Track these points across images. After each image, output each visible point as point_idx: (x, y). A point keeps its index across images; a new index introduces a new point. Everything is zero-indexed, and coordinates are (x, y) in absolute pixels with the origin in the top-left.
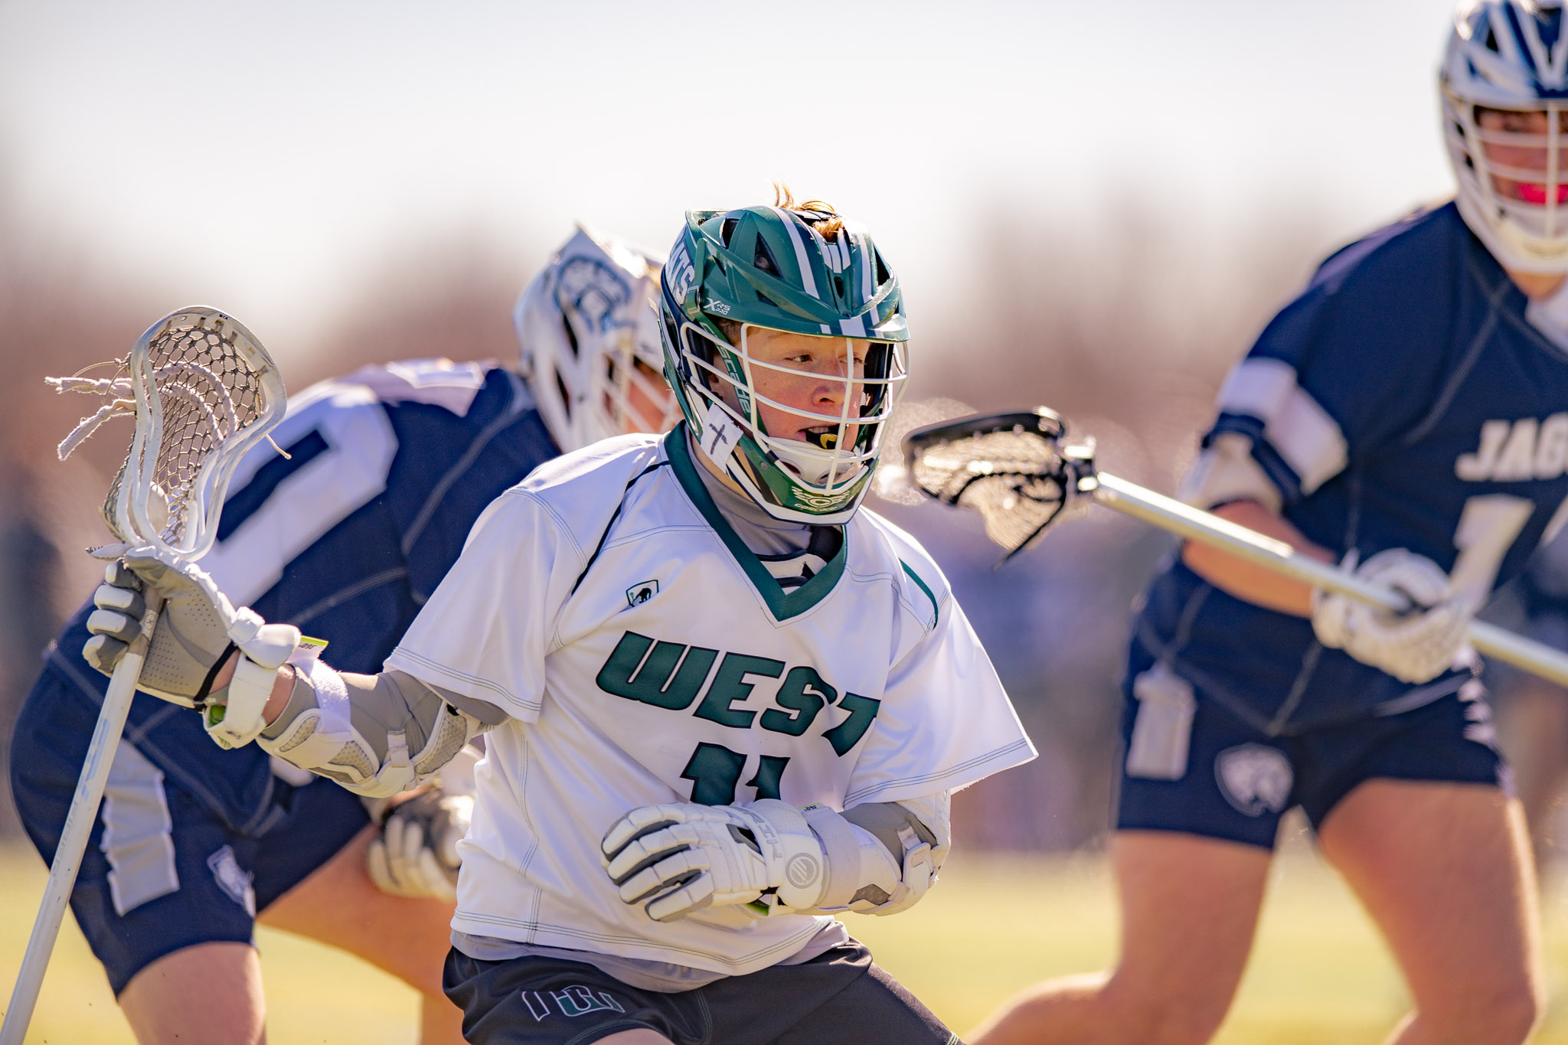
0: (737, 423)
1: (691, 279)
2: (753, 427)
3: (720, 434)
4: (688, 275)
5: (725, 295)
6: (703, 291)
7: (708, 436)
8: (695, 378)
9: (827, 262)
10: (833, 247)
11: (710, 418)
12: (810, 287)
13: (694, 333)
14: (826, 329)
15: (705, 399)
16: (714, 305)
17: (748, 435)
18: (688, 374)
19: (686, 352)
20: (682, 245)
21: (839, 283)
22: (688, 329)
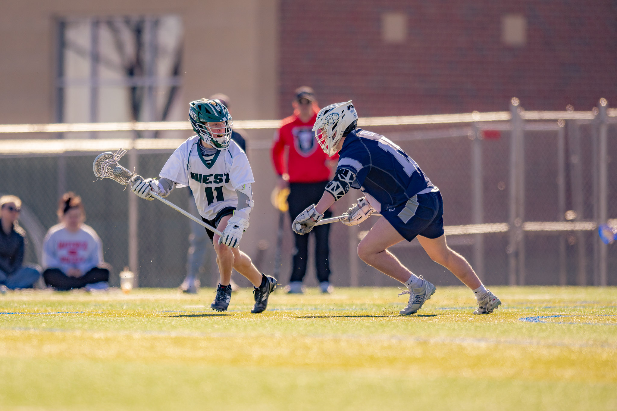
0: (209, 137)
1: (196, 116)
2: (213, 138)
3: (207, 139)
4: (195, 116)
5: (203, 118)
6: (199, 118)
7: (205, 140)
8: (201, 131)
9: (217, 110)
10: (217, 107)
11: (205, 137)
12: (216, 115)
13: (199, 125)
14: (221, 121)
15: (203, 134)
16: (201, 120)
17: (212, 139)
18: (199, 131)
19: (198, 127)
20: (192, 111)
21: (220, 112)
22: (198, 124)
